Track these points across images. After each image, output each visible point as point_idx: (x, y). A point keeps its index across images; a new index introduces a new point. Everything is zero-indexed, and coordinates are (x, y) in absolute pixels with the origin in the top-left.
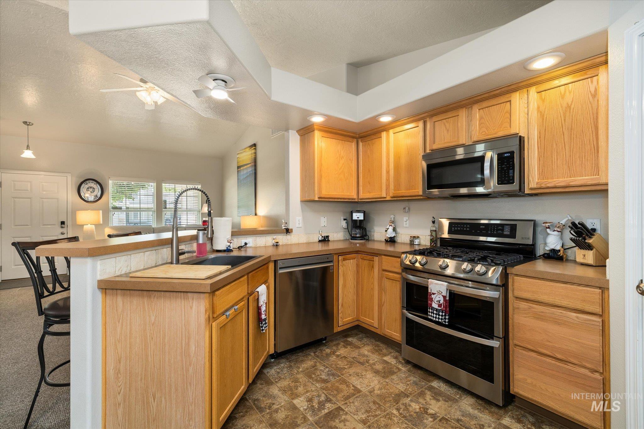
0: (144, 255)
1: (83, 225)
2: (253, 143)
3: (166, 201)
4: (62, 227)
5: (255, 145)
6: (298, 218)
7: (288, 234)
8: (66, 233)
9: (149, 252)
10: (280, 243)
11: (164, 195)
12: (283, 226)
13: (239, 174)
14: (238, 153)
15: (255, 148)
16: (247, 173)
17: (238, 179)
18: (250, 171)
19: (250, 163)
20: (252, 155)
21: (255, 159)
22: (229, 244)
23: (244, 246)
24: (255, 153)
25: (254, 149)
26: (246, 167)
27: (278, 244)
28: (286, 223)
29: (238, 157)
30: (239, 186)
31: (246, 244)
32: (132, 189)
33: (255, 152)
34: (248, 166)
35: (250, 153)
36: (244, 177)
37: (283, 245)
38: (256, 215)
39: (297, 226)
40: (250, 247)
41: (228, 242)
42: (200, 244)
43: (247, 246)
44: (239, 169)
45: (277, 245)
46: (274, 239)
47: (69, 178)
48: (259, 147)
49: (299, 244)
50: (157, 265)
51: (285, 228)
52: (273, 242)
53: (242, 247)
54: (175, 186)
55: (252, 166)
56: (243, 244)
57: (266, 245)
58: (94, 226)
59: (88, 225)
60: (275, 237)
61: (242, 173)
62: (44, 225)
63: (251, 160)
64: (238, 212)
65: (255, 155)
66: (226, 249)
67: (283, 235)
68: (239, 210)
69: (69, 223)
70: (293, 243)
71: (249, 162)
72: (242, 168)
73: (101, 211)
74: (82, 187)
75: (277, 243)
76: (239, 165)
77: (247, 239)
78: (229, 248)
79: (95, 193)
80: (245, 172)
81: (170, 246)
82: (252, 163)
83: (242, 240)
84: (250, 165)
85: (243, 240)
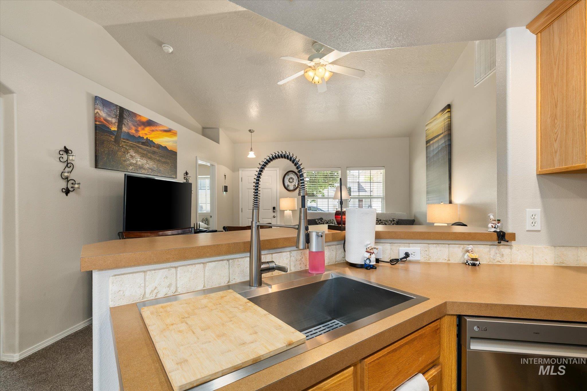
0: (204, 267)
1: (284, 211)
2: (447, 105)
3: (351, 188)
4: (274, 212)
5: (449, 106)
6: (529, 211)
7: (503, 243)
8: (276, 217)
9: (214, 264)
10: (483, 261)
11: (348, 182)
12: (490, 225)
13: (428, 150)
14: (427, 124)
15: (449, 110)
16: (438, 147)
17: (427, 157)
18: (442, 144)
19: (443, 133)
20: (445, 122)
21: (448, 126)
22: (367, 255)
23: (401, 259)
24: (450, 117)
25: (448, 112)
26: (436, 139)
27: (478, 263)
28: (499, 220)
29: (427, 129)
30: (428, 166)
31: (407, 255)
32: (335, 179)
33: (450, 115)
34: (440, 137)
35: (442, 119)
36: (435, 152)
37: (490, 266)
38: (450, 202)
39: (529, 227)
40: (417, 262)
41: (367, 251)
42: (313, 252)
43: (408, 259)
44: (428, 144)
45: (474, 265)
46: (468, 251)
47: (278, 171)
48: (454, 109)
49: (532, 266)
50: (231, 283)
51: (494, 232)
52: (466, 257)
53: (397, 260)
54: (359, 172)
55: (444, 137)
56: (402, 255)
57: (449, 260)
58: (291, 211)
59: (287, 210)
60: (470, 247)
61: (432, 149)
62: (264, 210)
63: (443, 128)
64: (427, 198)
65: (450, 120)
66: (363, 263)
67: (491, 243)
68: (428, 197)
69: (277, 209)
70: (517, 263)
71: (441, 132)
72: (431, 142)
73: (296, 199)
74: (285, 178)
75: (476, 260)
76: (427, 140)
77: (409, 247)
78: (368, 262)
79: (294, 183)
80: (436, 146)
81: (248, 254)
82: (445, 132)
83: (400, 248)
84: (442, 135)
85: (403, 248)
